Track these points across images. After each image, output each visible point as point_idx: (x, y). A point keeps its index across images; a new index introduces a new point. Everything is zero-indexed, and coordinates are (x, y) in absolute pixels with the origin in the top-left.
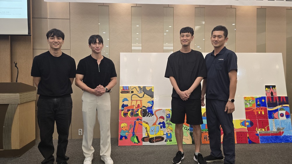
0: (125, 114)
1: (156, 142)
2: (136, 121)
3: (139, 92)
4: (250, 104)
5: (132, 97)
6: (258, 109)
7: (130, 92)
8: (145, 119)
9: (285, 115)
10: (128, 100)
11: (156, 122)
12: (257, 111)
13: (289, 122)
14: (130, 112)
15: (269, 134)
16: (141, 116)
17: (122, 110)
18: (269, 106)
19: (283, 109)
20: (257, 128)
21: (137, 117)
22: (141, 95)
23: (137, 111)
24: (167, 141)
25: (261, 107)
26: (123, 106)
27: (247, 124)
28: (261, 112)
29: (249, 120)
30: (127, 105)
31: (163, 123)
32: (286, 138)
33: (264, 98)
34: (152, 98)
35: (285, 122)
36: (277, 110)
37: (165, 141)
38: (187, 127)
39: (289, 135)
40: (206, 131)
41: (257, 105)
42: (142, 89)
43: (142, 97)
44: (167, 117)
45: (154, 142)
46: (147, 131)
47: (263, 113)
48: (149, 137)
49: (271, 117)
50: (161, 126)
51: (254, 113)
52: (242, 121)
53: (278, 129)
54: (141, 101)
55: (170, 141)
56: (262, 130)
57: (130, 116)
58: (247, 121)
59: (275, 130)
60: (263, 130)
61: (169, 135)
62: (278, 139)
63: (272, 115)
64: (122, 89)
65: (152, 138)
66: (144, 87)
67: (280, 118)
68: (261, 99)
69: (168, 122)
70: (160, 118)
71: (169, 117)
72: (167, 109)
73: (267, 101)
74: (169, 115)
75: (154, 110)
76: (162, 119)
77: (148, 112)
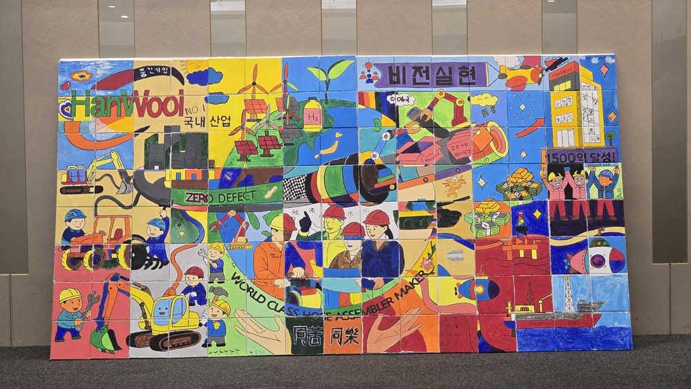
0: (75, 262)
1: (174, 347)
2: (110, 282)
3: (122, 190)
4: (492, 224)
5: (96, 206)
6: (518, 241)
7: (92, 190)
8: (139, 275)
9: (607, 263)
10: (84, 217)
11: (176, 285)
12: (515, 247)
13: (622, 285)
14: (90, 253)
15: (549, 324)
16: (125, 266)
17: (65, 248)
18: (556, 234)
19: (602, 241)
20: (509, 305)
21: (114, 271)
22: (127, 199)
23: (114, 252)
24: (210, 345)
25: (529, 236)
26: (68, 234)
27: (479, 290)
28: (528, 253)
29: (487, 278)
30: (81, 233)
31: (200, 289)
32: (607, 336)
33: (542, 206)
34: (164, 209)
35: (608, 282)
36: (582, 246)
37: (204, 346)
38: (277, 301)
39: (616, 325)
40: (339, 314)
41: (517, 230)
42: (132, 181)
43: (130, 207)
44: (212, 269)
45: (166, 349)
46: (144, 315)
47: (534, 256)
48: (151, 332)
49: (560, 268)
50: (192, 299)
51: (504, 254)
52: (461, 282)
53: (582, 307)
54: (127, 217)
55: (218, 345)
56: (527, 309)
57: (89, 268)
58: (479, 283)
59: (572, 308)
60: (531, 308)
61: (217, 326)
62: (581, 337)
63: (565, 261)
64: (64, 179)
65: (160, 335)
66: (139, 174)
67: (591, 271)
68: (528, 209)
69: (215, 285)
70: (189, 272)
71: (217, 269)
72: (215, 245)
73: (549, 217)
74: (220, 263)
75: (170, 248)
76: (196, 277)
77: (148, 255)
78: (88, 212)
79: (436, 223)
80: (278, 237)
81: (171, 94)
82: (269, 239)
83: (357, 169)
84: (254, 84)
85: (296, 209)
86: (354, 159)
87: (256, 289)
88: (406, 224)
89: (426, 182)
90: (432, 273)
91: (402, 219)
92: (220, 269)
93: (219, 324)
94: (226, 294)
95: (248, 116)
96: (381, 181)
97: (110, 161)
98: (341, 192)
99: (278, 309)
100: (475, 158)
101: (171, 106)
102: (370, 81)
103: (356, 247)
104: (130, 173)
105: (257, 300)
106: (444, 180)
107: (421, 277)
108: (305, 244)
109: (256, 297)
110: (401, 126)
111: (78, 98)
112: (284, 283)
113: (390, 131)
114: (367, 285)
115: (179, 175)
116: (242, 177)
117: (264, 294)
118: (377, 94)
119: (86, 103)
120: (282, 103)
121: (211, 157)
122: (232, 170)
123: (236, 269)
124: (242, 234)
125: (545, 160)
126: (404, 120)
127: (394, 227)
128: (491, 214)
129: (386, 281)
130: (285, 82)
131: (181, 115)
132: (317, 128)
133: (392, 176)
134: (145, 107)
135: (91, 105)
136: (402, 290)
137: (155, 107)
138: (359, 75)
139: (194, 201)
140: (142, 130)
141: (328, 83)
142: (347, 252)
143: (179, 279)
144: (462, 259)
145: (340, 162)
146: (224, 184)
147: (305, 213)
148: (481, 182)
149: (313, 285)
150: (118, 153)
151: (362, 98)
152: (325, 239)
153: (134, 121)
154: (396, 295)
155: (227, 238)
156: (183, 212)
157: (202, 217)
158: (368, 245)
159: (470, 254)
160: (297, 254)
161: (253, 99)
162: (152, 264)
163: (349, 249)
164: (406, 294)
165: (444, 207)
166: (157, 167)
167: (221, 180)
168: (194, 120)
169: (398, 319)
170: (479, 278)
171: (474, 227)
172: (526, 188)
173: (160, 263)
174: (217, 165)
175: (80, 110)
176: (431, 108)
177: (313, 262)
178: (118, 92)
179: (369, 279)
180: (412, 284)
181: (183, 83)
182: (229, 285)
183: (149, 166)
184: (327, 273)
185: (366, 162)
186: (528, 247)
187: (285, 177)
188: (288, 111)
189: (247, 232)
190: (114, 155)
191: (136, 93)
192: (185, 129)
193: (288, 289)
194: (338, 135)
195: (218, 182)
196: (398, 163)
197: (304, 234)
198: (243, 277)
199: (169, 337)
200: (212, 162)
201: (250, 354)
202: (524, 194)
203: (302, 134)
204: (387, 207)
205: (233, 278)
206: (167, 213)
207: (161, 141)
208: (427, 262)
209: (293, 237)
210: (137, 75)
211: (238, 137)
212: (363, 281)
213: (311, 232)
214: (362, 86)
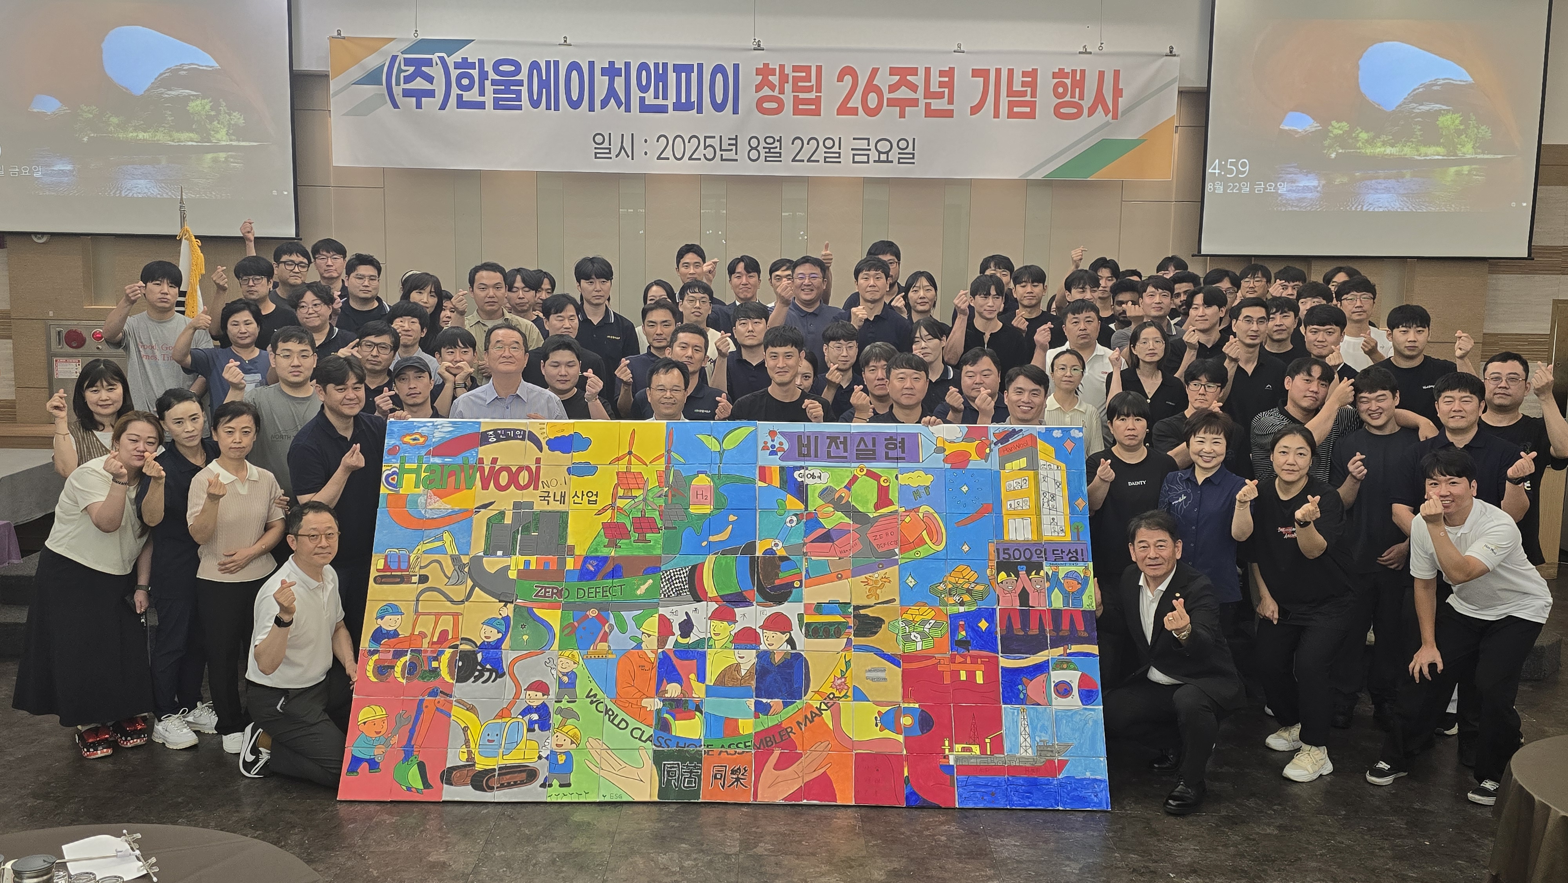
0: (383, 670)
1: (502, 786)
2: (426, 697)
3: (453, 581)
4: (924, 636)
5: (418, 600)
6: (959, 659)
7: (415, 579)
8: (465, 690)
9: (1075, 692)
10: (402, 614)
11: (512, 704)
12: (954, 667)
13: (1096, 722)
14: (403, 660)
15: (998, 770)
16: (448, 678)
17: (373, 653)
18: (1008, 650)
19: (1069, 662)
20: (947, 743)
21: (433, 683)
22: (458, 591)
23: (436, 659)
24: (550, 786)
25: (972, 652)
26: (379, 635)
28: (971, 675)
29: (917, 706)
30: (396, 634)
31: (543, 710)
32: (1076, 789)
33: (990, 615)
34: (505, 606)
35: (1077, 718)
36: (1042, 668)
37: (543, 785)
38: (644, 727)
39: (1088, 776)
40: (723, 746)
41: (957, 644)
42: (466, 570)
43: (463, 602)
44: (561, 683)
45: (492, 788)
46: (467, 743)
47: (980, 679)
48: (474, 765)
49: (1013, 695)
50: (531, 723)
51: (941, 675)
52: (884, 710)
53: (1041, 749)
54: (456, 615)
55: (561, 786)
56: (970, 750)
57: (401, 680)
58: (908, 712)
59: (1030, 751)
60: (976, 749)
61: (562, 759)
62: (1039, 790)
63: (1020, 687)
64: (381, 565)
65: (486, 770)
66: (476, 561)
67: (1054, 702)
68: (971, 619)
69: (564, 704)
70: (529, 688)
71: (568, 684)
72: (567, 653)
73: (998, 629)
74: (572, 676)
75: (508, 655)
76: (540, 694)
77: (480, 664)
78: (407, 608)
79: (852, 631)
80: (650, 645)
81: (526, 464)
82: (639, 646)
83: (753, 561)
84: (630, 453)
85: (675, 608)
86: (750, 548)
87: (616, 710)
88: (813, 631)
89: (840, 579)
90: (845, 696)
91: (808, 625)
92: (572, 684)
93: (564, 757)
94: (577, 717)
95: (621, 492)
96: (784, 576)
97: (440, 543)
98: (734, 589)
99: (644, 738)
100: (902, 551)
101: (524, 478)
102: (773, 453)
103: (748, 659)
104: (465, 560)
105: (617, 726)
106: (863, 578)
107: (831, 702)
108: (684, 653)
109: (616, 722)
110: (811, 509)
111: (407, 466)
112: (654, 704)
113: (796, 515)
114: (761, 709)
115: (527, 563)
116: (609, 567)
117: (627, 718)
118: (782, 469)
119: (417, 472)
120: (662, 478)
121: (570, 542)
122: (596, 558)
123: (593, 685)
124: (605, 639)
125: (993, 556)
126: (815, 502)
127: (797, 634)
128: (924, 622)
129: (786, 705)
130: (668, 451)
131: (536, 488)
132: (707, 509)
133: (797, 571)
134: (490, 478)
135: (423, 475)
136: (806, 717)
137: (504, 478)
138: (761, 445)
139: (545, 596)
140: (485, 506)
141: (721, 453)
142: (738, 665)
143: (517, 696)
144: (885, 679)
145: (733, 551)
146: (585, 575)
147: (687, 614)
148: (911, 582)
149: (691, 706)
150: (452, 534)
151: (763, 473)
152: (710, 647)
153: (476, 495)
154: (799, 723)
155: (583, 645)
156: (530, 611)
157: (553, 617)
158: (764, 657)
159: (895, 673)
160: (674, 667)
161: (628, 472)
162: (483, 675)
163: (740, 660)
164: (811, 722)
165: (862, 612)
166: (500, 553)
167: (581, 570)
168: (551, 495)
169: (800, 755)
170: (906, 705)
171: (900, 638)
172: (969, 591)
173: (494, 674)
174: (577, 552)
175: (409, 479)
176: (848, 487)
177: (693, 676)
178: (459, 459)
179: (764, 700)
180: (820, 709)
181: (541, 449)
182: (581, 705)
183: (489, 551)
184: (710, 692)
185: (765, 552)
186: (972, 667)
187: (663, 568)
188: (670, 487)
189: (610, 638)
190: (446, 536)
191: (481, 461)
192: (539, 506)
193: (658, 711)
194: (732, 518)
195: (578, 573)
196: (805, 554)
197: (685, 641)
198: (600, 695)
199: (497, 773)
200: (572, 548)
201: (602, 799)
202: (966, 598)
203: (687, 514)
204: (790, 609)
205: (587, 697)
206: (509, 611)
207: (508, 520)
208: (839, 681)
209: (670, 645)
210: (484, 439)
211: (607, 517)
212: (756, 703)
213: (693, 638)
214: (764, 459)
